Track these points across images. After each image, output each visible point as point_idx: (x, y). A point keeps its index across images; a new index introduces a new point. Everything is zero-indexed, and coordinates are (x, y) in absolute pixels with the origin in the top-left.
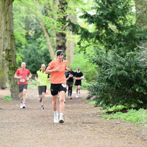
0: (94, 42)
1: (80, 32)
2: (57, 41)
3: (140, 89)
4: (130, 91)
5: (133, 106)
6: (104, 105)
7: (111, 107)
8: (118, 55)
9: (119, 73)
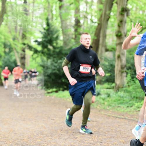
0: (41, 56)
1: (33, 49)
2: (21, 54)
3: (65, 81)
4: (60, 81)
5: (61, 89)
6: (46, 89)
7: (49, 89)
8: (53, 62)
9: (54, 72)
